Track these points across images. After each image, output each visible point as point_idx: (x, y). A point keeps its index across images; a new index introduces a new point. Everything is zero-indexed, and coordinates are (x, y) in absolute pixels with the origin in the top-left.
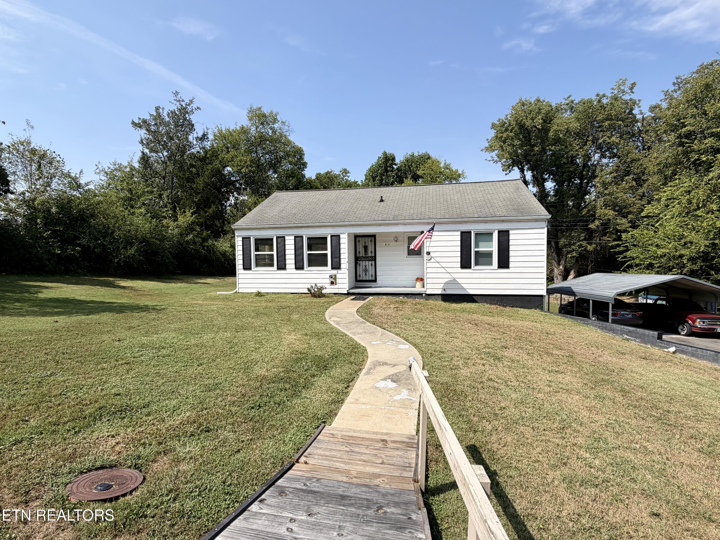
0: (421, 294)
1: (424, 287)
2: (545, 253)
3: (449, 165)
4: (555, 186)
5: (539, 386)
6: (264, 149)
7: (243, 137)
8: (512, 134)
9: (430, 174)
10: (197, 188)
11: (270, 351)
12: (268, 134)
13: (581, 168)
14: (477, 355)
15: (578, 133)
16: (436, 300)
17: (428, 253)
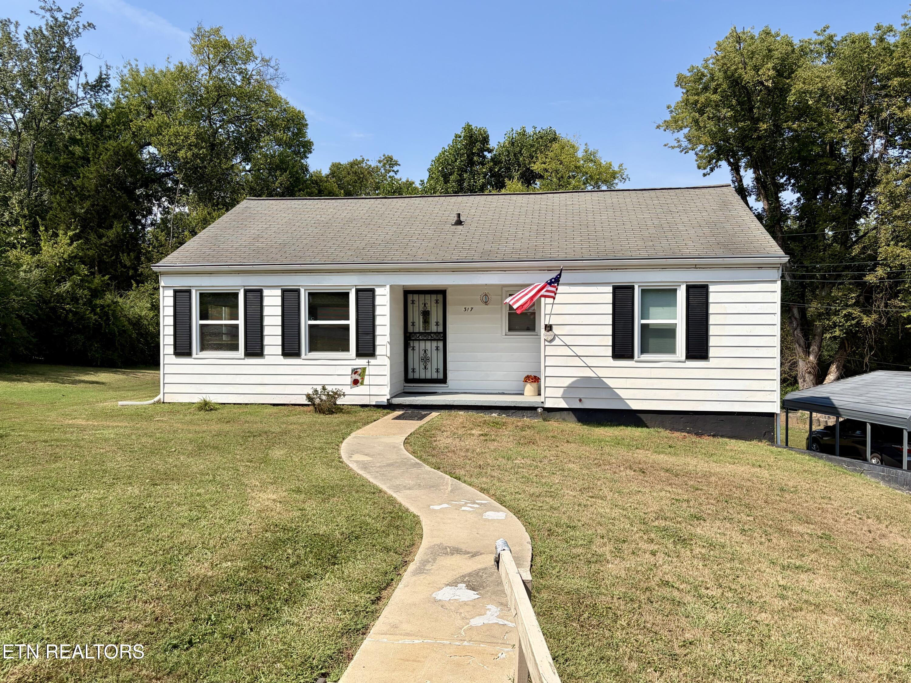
0: (534, 409)
1: (539, 394)
2: (777, 330)
3: (594, 154)
4: (799, 200)
5: (762, 597)
6: (225, 112)
7: (182, 87)
8: (716, 97)
9: (557, 171)
10: (83, 188)
11: (221, 526)
12: (234, 83)
13: (849, 165)
14: (641, 534)
15: (843, 97)
16: (564, 420)
17: (549, 328)
